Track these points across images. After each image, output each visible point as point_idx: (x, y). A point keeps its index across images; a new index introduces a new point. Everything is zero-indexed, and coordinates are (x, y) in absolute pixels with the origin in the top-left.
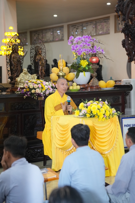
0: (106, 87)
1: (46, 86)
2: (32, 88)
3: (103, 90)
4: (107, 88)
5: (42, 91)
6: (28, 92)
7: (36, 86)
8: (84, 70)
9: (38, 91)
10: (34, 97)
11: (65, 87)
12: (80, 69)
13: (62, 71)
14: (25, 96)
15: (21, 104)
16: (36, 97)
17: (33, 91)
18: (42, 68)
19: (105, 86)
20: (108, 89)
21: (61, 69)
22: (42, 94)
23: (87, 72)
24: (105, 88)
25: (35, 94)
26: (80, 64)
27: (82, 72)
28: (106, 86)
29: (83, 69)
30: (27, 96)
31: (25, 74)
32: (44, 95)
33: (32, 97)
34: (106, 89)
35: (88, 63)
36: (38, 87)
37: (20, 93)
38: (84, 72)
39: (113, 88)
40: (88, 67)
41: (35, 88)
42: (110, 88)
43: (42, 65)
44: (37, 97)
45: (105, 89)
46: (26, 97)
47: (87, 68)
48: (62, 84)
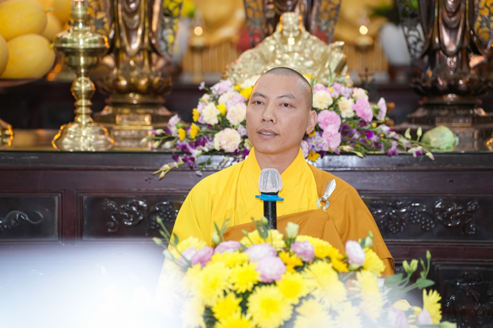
48: (254, 102)
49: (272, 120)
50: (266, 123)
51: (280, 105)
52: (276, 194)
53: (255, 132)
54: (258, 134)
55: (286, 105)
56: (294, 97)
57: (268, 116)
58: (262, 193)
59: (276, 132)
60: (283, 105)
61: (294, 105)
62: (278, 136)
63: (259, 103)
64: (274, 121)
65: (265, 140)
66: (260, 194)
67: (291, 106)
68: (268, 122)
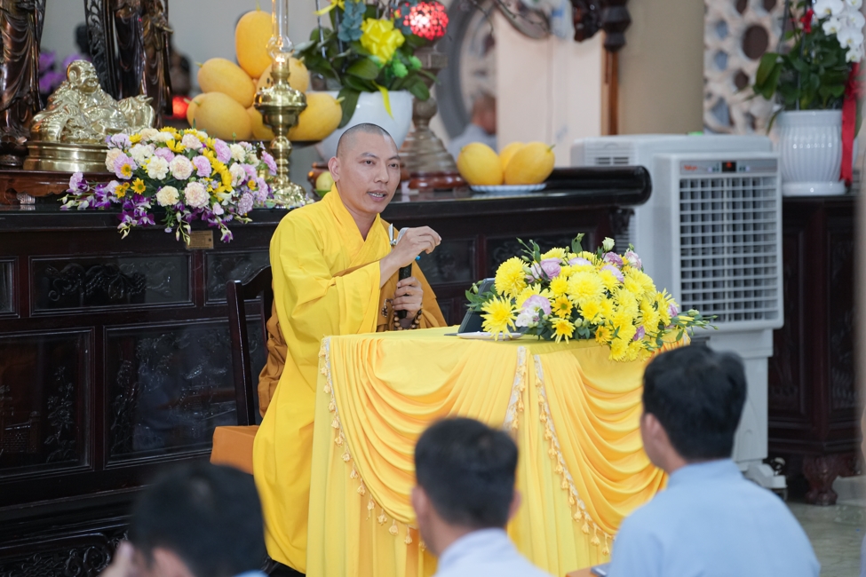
0: (503, 183)
1: (234, 166)
2: (161, 176)
3: (484, 197)
4: (507, 188)
5: (213, 197)
6: (138, 198)
7: (181, 167)
8: (386, 80)
9: (197, 195)
10: (174, 231)
11: (384, 178)
12: (367, 73)
13: (285, 80)
14: (123, 225)
15: (96, 271)
16: (186, 230)
17: (167, 196)
18: (153, 58)
19: (498, 177)
20: (515, 190)
21: (280, 68)
22: (218, 210)
23: (398, 89)
24: (499, 188)
25: (179, 215)
26: (359, 42)
27: (372, 89)
28: (504, 174)
29: (382, 72)
30: (135, 222)
31: (86, 90)
32: (229, 218)
33: (168, 230)
34: (503, 192)
35: (401, 40)
36: (196, 171)
37: (85, 204)
38: (383, 91)
39: (543, 186)
40: (404, 60)
41: (178, 176)
42: (524, 188)
43: (153, 43)
44: (188, 227)
45: (495, 192)
46: (133, 230)
47: (401, 70)
48: (364, 162)
51: (389, 165)
53: (364, 193)
54: (368, 195)
60: (391, 166)
63: (368, 162)
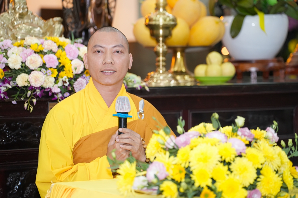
7: (34, 61)
8: (262, 7)
9: (36, 80)
10: (21, 103)
12: (245, 4)
13: (164, 9)
21: (161, 1)
25: (29, 93)
27: (254, 14)
29: (259, 3)
33: (14, 102)
36: (44, 64)
38: (260, 15)
44: (35, 101)
48: (96, 52)
49: (111, 63)
50: (107, 65)
51: (114, 52)
52: (127, 113)
53: (99, 72)
54: (101, 73)
55: (118, 52)
56: (123, 46)
57: (109, 60)
58: (117, 112)
59: (115, 70)
60: (116, 52)
61: (123, 52)
62: (116, 72)
63: (99, 52)
64: (113, 63)
65: (107, 76)
66: (116, 113)
67: (121, 52)
68: (109, 64)
